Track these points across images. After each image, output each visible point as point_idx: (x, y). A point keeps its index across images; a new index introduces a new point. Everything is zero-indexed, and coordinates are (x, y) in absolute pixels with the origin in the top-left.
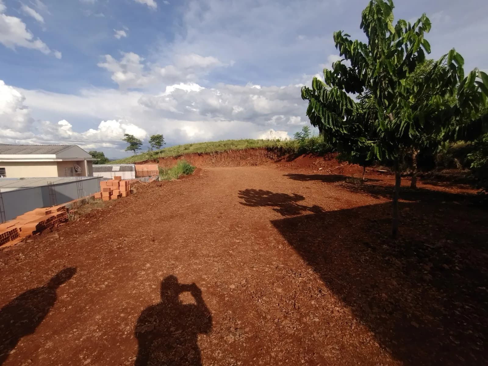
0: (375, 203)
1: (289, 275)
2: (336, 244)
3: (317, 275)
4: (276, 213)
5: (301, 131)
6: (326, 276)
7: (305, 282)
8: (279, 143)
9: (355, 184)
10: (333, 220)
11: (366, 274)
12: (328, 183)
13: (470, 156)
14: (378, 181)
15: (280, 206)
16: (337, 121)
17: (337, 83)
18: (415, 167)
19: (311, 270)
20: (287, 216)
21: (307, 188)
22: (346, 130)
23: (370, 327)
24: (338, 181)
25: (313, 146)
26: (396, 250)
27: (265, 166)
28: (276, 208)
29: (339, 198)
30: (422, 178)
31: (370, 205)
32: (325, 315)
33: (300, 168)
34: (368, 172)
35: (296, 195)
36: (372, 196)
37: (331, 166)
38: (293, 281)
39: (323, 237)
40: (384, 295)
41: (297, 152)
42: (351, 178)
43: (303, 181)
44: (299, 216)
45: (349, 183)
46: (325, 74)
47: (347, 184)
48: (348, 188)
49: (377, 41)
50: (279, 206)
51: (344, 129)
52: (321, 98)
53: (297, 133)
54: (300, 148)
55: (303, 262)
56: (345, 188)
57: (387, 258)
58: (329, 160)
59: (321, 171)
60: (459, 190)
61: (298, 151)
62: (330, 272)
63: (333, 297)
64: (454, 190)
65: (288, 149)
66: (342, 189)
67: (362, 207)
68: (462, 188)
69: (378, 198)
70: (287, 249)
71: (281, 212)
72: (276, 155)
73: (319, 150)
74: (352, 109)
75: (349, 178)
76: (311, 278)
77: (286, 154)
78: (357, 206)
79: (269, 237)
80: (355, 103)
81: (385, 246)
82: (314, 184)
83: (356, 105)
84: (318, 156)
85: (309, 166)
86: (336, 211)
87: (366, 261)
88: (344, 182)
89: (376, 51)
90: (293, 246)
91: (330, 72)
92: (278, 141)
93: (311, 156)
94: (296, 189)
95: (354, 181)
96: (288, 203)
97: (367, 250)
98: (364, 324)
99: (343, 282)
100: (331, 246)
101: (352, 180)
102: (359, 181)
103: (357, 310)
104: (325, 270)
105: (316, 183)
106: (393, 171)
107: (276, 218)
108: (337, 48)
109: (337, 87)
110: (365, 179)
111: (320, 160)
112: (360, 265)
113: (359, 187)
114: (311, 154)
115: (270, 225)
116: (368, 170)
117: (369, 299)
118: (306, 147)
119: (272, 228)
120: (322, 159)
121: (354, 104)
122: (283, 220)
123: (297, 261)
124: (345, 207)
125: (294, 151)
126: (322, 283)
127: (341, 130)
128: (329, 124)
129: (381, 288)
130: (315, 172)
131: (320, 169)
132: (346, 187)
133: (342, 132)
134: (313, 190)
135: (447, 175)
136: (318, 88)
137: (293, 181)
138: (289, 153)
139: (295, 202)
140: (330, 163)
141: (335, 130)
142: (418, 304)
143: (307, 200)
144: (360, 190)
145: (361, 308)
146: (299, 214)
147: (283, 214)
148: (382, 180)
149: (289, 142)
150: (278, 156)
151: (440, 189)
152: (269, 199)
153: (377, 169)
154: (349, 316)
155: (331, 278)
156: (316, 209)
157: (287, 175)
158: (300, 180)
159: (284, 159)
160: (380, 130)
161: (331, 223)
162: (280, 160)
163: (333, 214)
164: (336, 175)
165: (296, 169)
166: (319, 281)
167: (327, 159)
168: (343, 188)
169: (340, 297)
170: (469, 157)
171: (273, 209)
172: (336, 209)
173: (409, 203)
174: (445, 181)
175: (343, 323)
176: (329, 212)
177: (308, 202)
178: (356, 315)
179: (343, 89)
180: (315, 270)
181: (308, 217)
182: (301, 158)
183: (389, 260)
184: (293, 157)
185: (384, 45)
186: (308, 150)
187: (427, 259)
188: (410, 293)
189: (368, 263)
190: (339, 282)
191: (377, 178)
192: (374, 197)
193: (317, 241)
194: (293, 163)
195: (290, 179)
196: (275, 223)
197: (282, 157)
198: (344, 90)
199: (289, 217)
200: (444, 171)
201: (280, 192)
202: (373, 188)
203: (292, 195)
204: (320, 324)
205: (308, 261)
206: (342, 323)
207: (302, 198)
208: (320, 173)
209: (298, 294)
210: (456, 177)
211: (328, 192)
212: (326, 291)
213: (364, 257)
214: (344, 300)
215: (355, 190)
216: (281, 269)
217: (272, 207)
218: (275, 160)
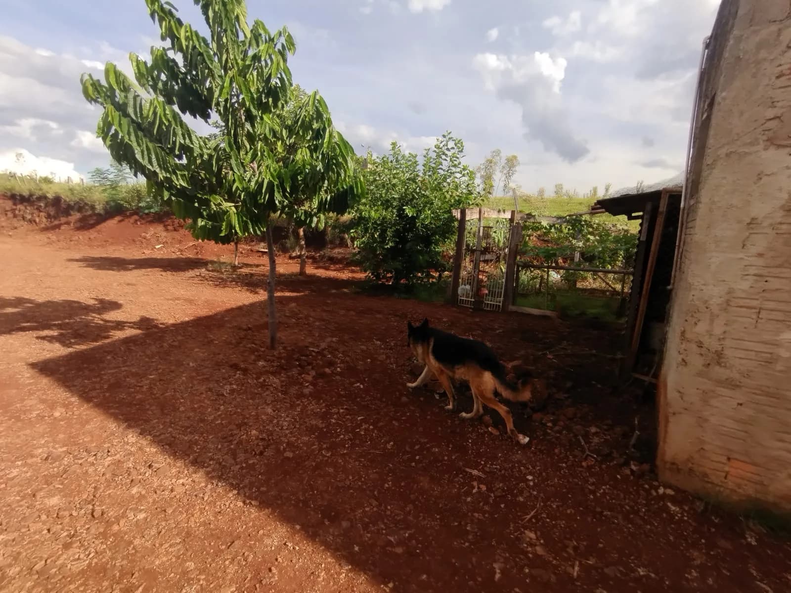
0: (251, 301)
1: (80, 462)
2: (184, 378)
3: (146, 439)
4: (47, 345)
5: (108, 167)
6: (162, 437)
7: (119, 461)
8: (50, 185)
9: (222, 273)
10: (180, 338)
11: (231, 411)
12: (174, 273)
13: (353, 232)
14: (258, 266)
15: (59, 327)
16: (165, 162)
17: (161, 91)
18: (302, 245)
19: (133, 437)
20: (78, 347)
21: (128, 284)
22: (183, 180)
23: (232, 485)
24: (192, 269)
25: (140, 200)
26: (275, 364)
27: (8, 240)
28: (46, 333)
29: (192, 298)
30: (314, 260)
31: (244, 305)
32: (158, 502)
33: (112, 244)
34: (243, 252)
35: (101, 301)
36: (248, 290)
37: (180, 242)
38: (91, 470)
39: (161, 371)
40: (254, 432)
41: (102, 212)
42: (215, 262)
43: (119, 270)
44: (107, 341)
45: (212, 271)
46: (135, 64)
47: (208, 274)
48: (211, 281)
49: (225, 40)
50: (54, 328)
51: (179, 177)
52: (130, 111)
53: (98, 170)
54: (107, 203)
55: (115, 427)
56: (206, 281)
57: (261, 380)
58: (175, 230)
59: (159, 252)
60: (350, 275)
61: (105, 209)
62: (171, 427)
63: (174, 465)
64: (345, 275)
65: (78, 202)
66: (200, 282)
67: (232, 310)
68: (353, 271)
69: (256, 293)
70: (76, 413)
71: (61, 340)
72: (42, 214)
73: (152, 210)
74: (192, 146)
75: (212, 262)
76: (132, 450)
77: (72, 213)
78: (224, 308)
79: (24, 400)
80: (196, 136)
81: (261, 363)
82: (146, 277)
83: (198, 140)
84: (151, 222)
85: (134, 241)
86: (188, 322)
87: (232, 391)
88: (203, 270)
89: (224, 57)
90: (91, 404)
91: (145, 63)
92: (47, 180)
93: (136, 221)
94: (101, 289)
95: (220, 267)
96: (81, 319)
97: (235, 376)
98: (224, 484)
99: (193, 436)
100: (174, 383)
101: (217, 266)
102: (229, 267)
103: (213, 470)
104: (161, 427)
105: (150, 274)
106: (278, 251)
107: (48, 355)
108: (154, 22)
109: (161, 99)
110: (239, 264)
111: (157, 230)
112: (222, 400)
113: (228, 278)
114: (136, 217)
115: (27, 375)
116: (244, 249)
117: (232, 446)
118: (122, 202)
119: (33, 378)
120: (160, 228)
121: (194, 138)
122: (66, 356)
123: (101, 429)
124: (203, 312)
125: (93, 208)
126: (155, 450)
127: (174, 178)
128: (150, 162)
129: (250, 424)
130: (148, 254)
131: (157, 247)
132: (207, 279)
133: (176, 182)
134: (141, 289)
135: (340, 257)
136: (122, 87)
137: (95, 271)
138: (80, 210)
139: (99, 314)
140: (177, 235)
141: (163, 177)
142: (295, 427)
143: (127, 307)
144: (231, 282)
145: (220, 464)
146: (107, 337)
147: (64, 344)
148: (264, 265)
149: (77, 188)
150: (49, 216)
151: (332, 274)
152: (23, 316)
153: (256, 248)
154: (200, 483)
155: (173, 437)
156: (145, 323)
157: (77, 260)
158: (113, 270)
159: (68, 223)
160: (237, 188)
161: (176, 344)
162: (58, 227)
163: (180, 328)
164: (189, 258)
165: (102, 246)
166: (148, 450)
167: (170, 228)
168: (201, 280)
169: (187, 461)
170: (352, 234)
171: (38, 338)
172: (187, 319)
173: (297, 296)
174: (337, 264)
175: (190, 500)
176: (173, 325)
177: (130, 313)
178: (212, 478)
179: (175, 104)
180: (141, 434)
181: (127, 341)
182: (112, 223)
183: (264, 381)
184: (92, 222)
185: (236, 50)
186: (128, 210)
187: (310, 367)
188: (287, 416)
189: (235, 393)
190: (186, 438)
191: (256, 262)
192: (251, 292)
193: (148, 382)
194: (92, 233)
195: (85, 269)
196: (45, 368)
197: (62, 218)
198: (176, 108)
199: (83, 347)
200: (336, 250)
201: (58, 297)
202: (251, 277)
203: (92, 302)
204: (148, 520)
205: (126, 422)
206: (188, 500)
207: (116, 306)
208: (158, 255)
209: (102, 489)
210: (348, 258)
211: (173, 290)
212: (162, 460)
213: (229, 386)
214: (194, 463)
215: (222, 283)
216: (60, 456)
217: (35, 334)
218: (43, 226)
